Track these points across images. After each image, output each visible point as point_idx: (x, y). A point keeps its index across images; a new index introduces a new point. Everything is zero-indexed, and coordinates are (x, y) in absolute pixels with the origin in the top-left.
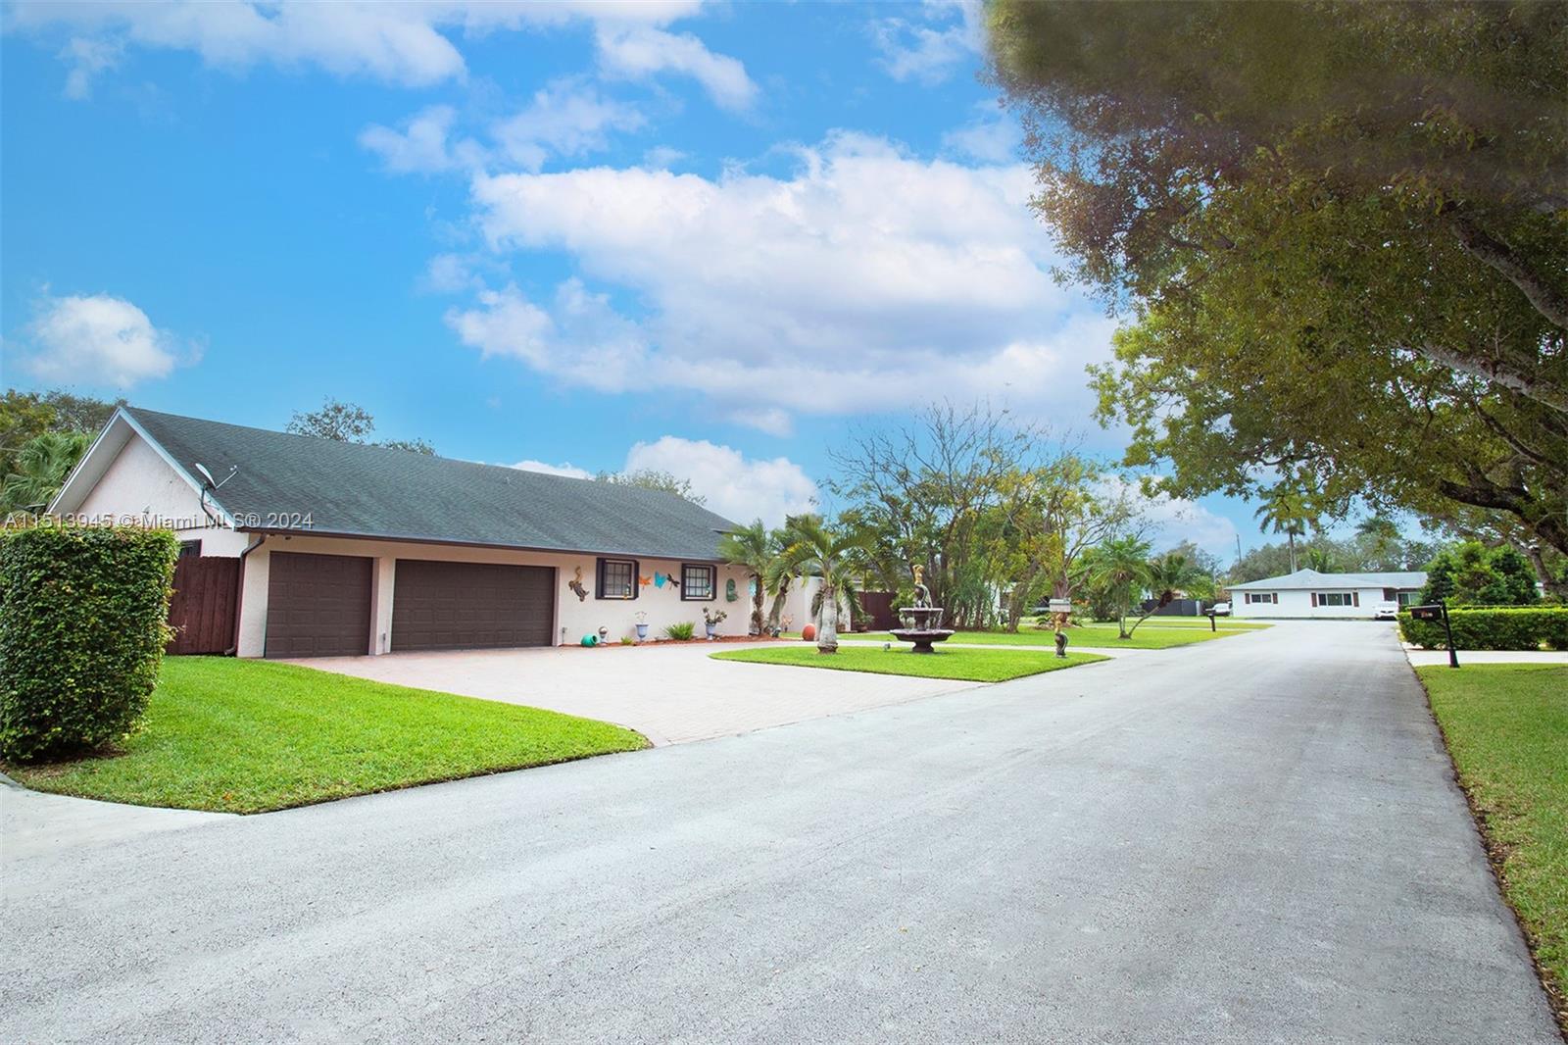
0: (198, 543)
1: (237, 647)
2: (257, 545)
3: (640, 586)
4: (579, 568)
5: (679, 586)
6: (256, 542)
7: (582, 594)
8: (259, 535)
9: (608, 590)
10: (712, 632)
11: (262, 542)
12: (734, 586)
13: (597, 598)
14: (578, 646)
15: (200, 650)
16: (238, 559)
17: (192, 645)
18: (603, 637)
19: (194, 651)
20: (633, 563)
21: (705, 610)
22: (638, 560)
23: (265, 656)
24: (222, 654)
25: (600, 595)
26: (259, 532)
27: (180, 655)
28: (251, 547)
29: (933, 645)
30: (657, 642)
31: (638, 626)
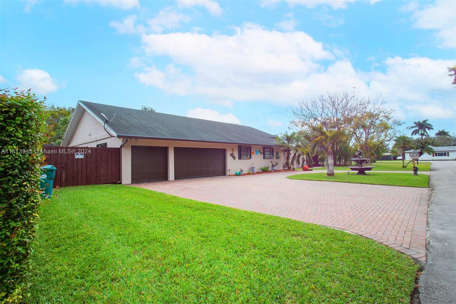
0: (106, 144)
1: (122, 180)
2: (125, 143)
3: (252, 155)
4: (233, 149)
5: (263, 154)
6: (125, 142)
7: (234, 158)
8: (126, 139)
9: (242, 156)
10: (274, 169)
11: (127, 141)
12: (278, 154)
13: (239, 159)
14: (234, 175)
15: (109, 182)
16: (119, 148)
17: (105, 180)
18: (242, 172)
19: (106, 183)
20: (249, 147)
21: (271, 162)
22: (251, 146)
23: (132, 184)
24: (116, 183)
25: (240, 158)
26: (126, 138)
27: (101, 184)
28: (124, 143)
29: (365, 171)
30: (258, 173)
31: (252, 168)
